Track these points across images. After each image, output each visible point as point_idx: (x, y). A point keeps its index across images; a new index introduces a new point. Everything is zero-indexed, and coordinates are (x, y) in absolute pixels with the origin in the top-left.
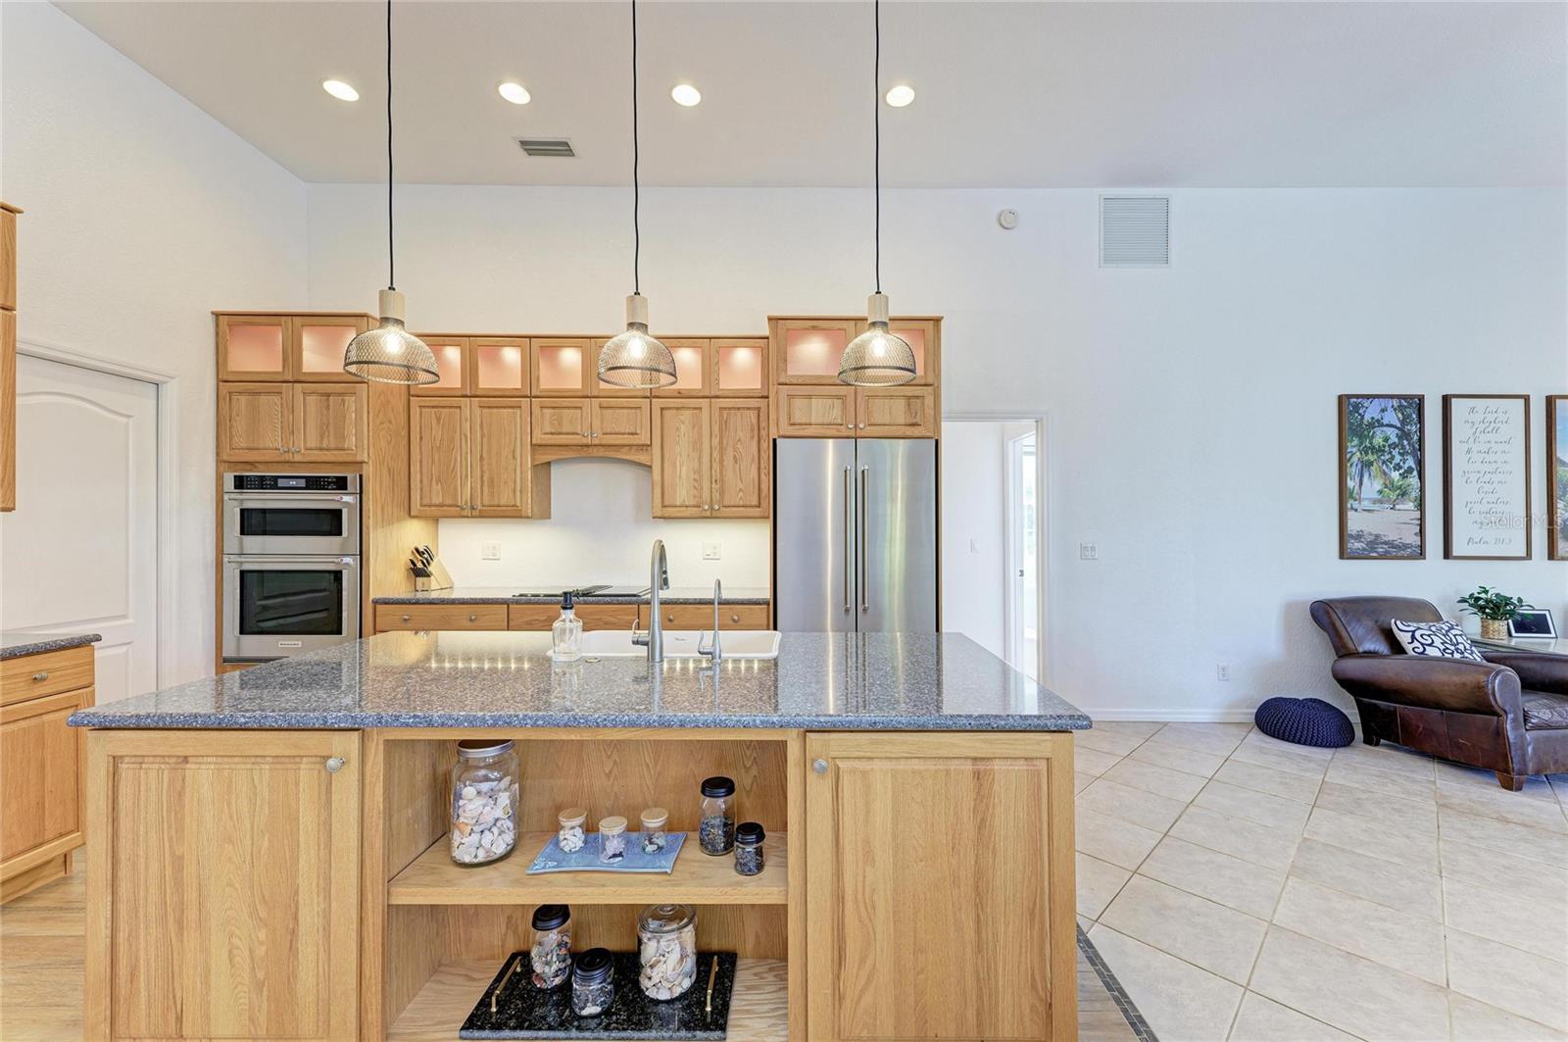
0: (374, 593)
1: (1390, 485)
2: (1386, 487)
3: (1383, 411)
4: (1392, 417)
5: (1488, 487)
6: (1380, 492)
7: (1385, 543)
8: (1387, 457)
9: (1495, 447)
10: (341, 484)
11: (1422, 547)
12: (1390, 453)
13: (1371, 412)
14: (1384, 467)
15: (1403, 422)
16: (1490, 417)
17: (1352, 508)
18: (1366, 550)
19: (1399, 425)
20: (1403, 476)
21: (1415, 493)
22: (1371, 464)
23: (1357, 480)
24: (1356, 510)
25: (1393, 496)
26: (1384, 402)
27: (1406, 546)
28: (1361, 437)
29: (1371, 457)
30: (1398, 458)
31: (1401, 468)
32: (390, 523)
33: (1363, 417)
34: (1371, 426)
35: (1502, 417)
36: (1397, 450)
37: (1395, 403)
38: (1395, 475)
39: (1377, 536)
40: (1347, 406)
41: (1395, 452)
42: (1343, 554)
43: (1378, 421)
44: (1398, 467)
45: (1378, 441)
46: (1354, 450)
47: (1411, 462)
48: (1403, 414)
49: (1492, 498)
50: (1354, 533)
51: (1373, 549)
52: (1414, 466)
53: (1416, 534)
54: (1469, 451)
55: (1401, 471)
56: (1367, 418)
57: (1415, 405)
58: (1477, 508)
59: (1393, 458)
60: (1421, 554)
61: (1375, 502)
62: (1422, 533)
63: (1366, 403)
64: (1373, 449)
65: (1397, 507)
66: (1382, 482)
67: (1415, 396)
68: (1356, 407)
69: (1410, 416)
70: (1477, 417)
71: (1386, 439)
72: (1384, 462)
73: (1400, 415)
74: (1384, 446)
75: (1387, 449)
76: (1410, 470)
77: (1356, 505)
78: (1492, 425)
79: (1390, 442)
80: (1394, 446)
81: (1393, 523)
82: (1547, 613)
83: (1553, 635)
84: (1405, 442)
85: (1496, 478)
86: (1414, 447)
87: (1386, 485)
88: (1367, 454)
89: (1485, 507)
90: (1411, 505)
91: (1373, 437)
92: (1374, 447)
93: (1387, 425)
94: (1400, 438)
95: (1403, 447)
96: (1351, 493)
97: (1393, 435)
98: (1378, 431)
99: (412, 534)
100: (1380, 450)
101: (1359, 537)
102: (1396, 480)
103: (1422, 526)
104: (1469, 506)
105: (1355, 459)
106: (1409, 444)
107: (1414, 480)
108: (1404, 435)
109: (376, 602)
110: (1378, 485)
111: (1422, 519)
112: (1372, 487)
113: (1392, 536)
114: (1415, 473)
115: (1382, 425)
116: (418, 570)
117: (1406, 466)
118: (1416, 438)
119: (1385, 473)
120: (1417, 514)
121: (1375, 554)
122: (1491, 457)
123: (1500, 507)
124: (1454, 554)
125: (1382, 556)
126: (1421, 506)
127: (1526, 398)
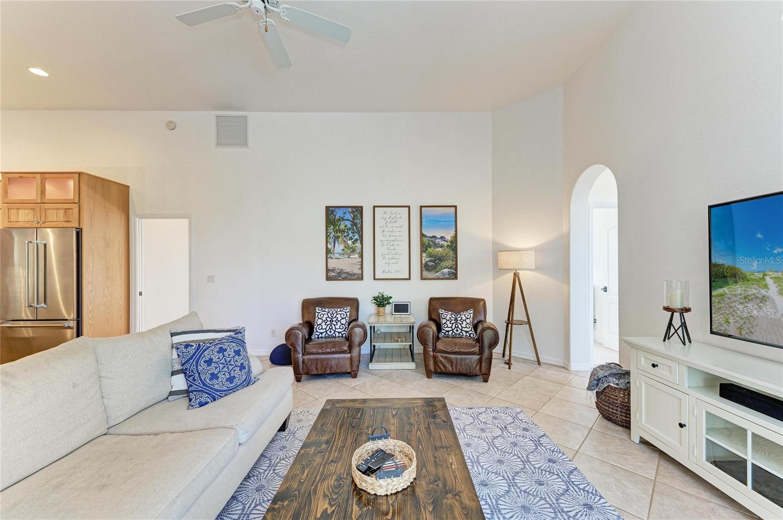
1: (347, 247)
3: (344, 213)
4: (349, 216)
5: (392, 247)
6: (343, 250)
7: (345, 273)
8: (346, 234)
9: (396, 229)
11: (362, 274)
12: (348, 232)
13: (339, 214)
14: (345, 239)
15: (354, 218)
16: (393, 216)
17: (330, 257)
18: (336, 276)
19: (352, 220)
20: (353, 243)
21: (359, 251)
22: (339, 237)
23: (333, 244)
24: (332, 258)
25: (349, 252)
26: (345, 210)
27: (355, 274)
28: (335, 225)
29: (339, 234)
30: (351, 235)
31: (352, 239)
33: (335, 216)
34: (339, 220)
35: (398, 216)
36: (351, 231)
37: (350, 210)
38: (350, 242)
39: (342, 270)
40: (330, 211)
41: (350, 232)
42: (328, 278)
43: (342, 218)
44: (351, 239)
45: (342, 227)
46: (331, 231)
47: (357, 236)
48: (353, 215)
49: (393, 252)
50: (331, 268)
51: (340, 276)
52: (358, 238)
53: (359, 269)
54: (383, 231)
55: (352, 241)
56: (337, 217)
57: (359, 210)
58: (387, 256)
59: (349, 234)
60: (361, 278)
61: (340, 254)
62: (362, 268)
63: (337, 210)
64: (340, 231)
65: (351, 257)
66: (344, 245)
67: (358, 207)
68: (332, 212)
69: (356, 215)
70: (387, 216)
71: (346, 226)
72: (345, 236)
73: (352, 215)
74: (345, 229)
75: (346, 230)
76: (356, 240)
77: (332, 256)
78: (394, 219)
79: (347, 227)
80: (349, 229)
81: (348, 264)
82: (409, 303)
83: (409, 313)
84: (355, 228)
85: (395, 243)
86: (358, 230)
87: (345, 246)
88: (337, 233)
89: (391, 256)
90: (357, 256)
91: (340, 225)
92: (340, 230)
93: (347, 220)
94: (352, 225)
95: (353, 230)
96: (330, 251)
97: (348, 224)
98: (342, 223)
100: (343, 231)
101: (333, 270)
102: (350, 244)
103: (362, 265)
104: (384, 256)
105: (332, 235)
106: (356, 228)
107: (358, 245)
108: (354, 224)
110: (342, 247)
111: (362, 262)
112: (339, 248)
113: (348, 270)
114: (359, 241)
115: (344, 220)
117: (355, 238)
118: (359, 225)
119: (345, 242)
120: (360, 260)
121: (340, 278)
122: (393, 234)
123: (397, 256)
124: (376, 277)
125: (344, 279)
126: (361, 256)
127: (409, 207)
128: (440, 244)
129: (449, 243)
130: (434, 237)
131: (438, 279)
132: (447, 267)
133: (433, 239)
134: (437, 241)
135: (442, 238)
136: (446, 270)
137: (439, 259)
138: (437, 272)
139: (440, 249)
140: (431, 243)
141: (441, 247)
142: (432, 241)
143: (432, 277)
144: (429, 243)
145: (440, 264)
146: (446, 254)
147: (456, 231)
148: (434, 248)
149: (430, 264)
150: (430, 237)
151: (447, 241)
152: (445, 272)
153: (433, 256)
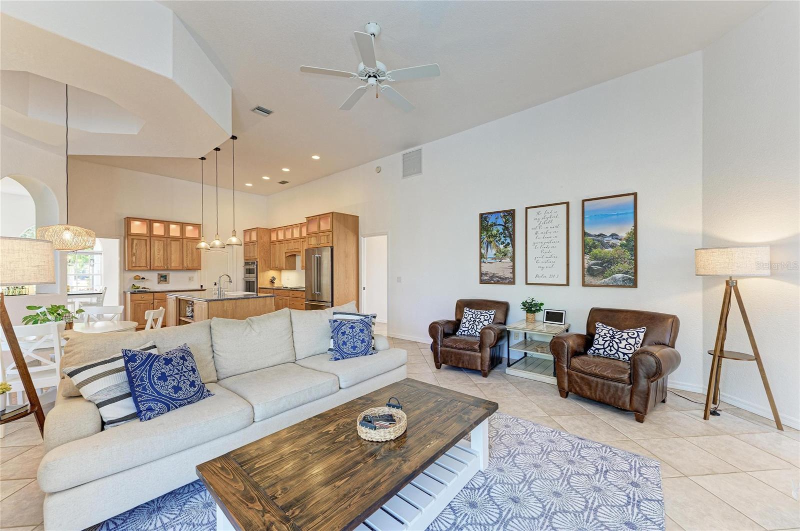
0: (259, 287)
1: (499, 251)
2: (497, 252)
3: (497, 218)
4: (501, 221)
5: (547, 250)
6: (495, 254)
7: (497, 277)
8: (498, 239)
9: (550, 230)
10: (253, 263)
11: (514, 278)
12: (500, 237)
13: (491, 220)
14: (497, 243)
15: (505, 223)
16: (548, 215)
17: (483, 262)
18: (489, 280)
19: (503, 224)
20: (505, 247)
21: (510, 254)
22: (491, 242)
23: (486, 250)
24: (485, 263)
25: (500, 256)
26: (497, 215)
27: (506, 278)
28: (487, 231)
29: (491, 239)
30: (503, 239)
31: (504, 243)
32: (265, 271)
33: (488, 222)
34: (492, 226)
35: (554, 215)
36: (503, 235)
37: (502, 214)
38: (502, 247)
39: (494, 274)
40: (483, 217)
41: (502, 237)
42: (482, 282)
43: (494, 223)
44: (503, 243)
45: (494, 232)
46: (485, 237)
47: (509, 240)
48: (505, 219)
49: (548, 255)
50: (484, 272)
51: (492, 280)
52: (510, 242)
53: (511, 273)
54: (536, 233)
55: (504, 245)
56: (490, 223)
57: (511, 214)
58: (540, 260)
59: (500, 239)
60: (512, 282)
61: (493, 259)
62: (513, 272)
63: (490, 216)
64: (492, 235)
65: (502, 261)
66: (496, 250)
67: (509, 211)
68: (485, 218)
69: (508, 219)
70: (541, 216)
71: (498, 231)
72: (497, 241)
73: (504, 220)
74: (497, 234)
75: (498, 235)
76: (508, 244)
77: (485, 260)
78: (549, 219)
79: (499, 232)
80: (501, 234)
81: (499, 268)
82: (564, 312)
84: (506, 232)
85: (550, 245)
86: (510, 234)
87: (497, 251)
88: (489, 238)
89: (545, 260)
90: (508, 260)
91: (492, 231)
92: (493, 235)
93: (498, 225)
94: (504, 230)
95: (505, 234)
96: (483, 255)
97: (500, 229)
98: (494, 228)
99: (272, 273)
100: (496, 236)
101: (486, 274)
102: (502, 248)
103: (514, 269)
104: (537, 259)
105: (485, 241)
106: (508, 232)
107: (510, 248)
108: (506, 228)
109: (260, 288)
110: (494, 251)
111: (514, 266)
112: (492, 252)
113: (500, 274)
114: (510, 245)
115: (496, 225)
116: (272, 282)
117: (506, 242)
118: (511, 229)
119: (497, 246)
120: (511, 264)
121: (493, 282)
122: (548, 235)
123: (553, 260)
124: (528, 282)
125: (496, 283)
126: (513, 259)
127: (568, 204)
128: (611, 243)
129: (625, 242)
130: (601, 235)
131: (607, 286)
132: (620, 272)
133: (600, 238)
134: (605, 240)
135: (613, 235)
136: (619, 276)
137: (607, 262)
138: (607, 277)
139: (610, 249)
140: (597, 243)
141: (612, 247)
142: (598, 241)
143: (599, 283)
144: (594, 243)
145: (610, 267)
146: (619, 256)
147: (636, 226)
148: (602, 249)
149: (596, 268)
150: (596, 236)
151: (620, 240)
152: (617, 278)
153: (600, 258)
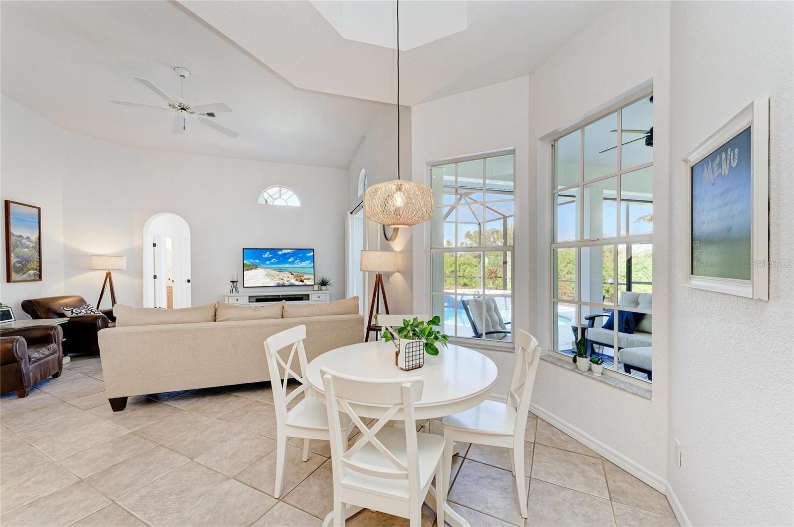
82: (10, 309)
83: (13, 319)
128: (26, 245)
129: (34, 244)
130: (21, 236)
131: (26, 281)
132: (32, 269)
133: (20, 239)
134: (24, 241)
135: (28, 238)
136: (32, 272)
137: (26, 260)
138: (24, 274)
139: (26, 249)
140: (18, 243)
141: (27, 247)
142: (19, 241)
143: (20, 279)
144: (16, 243)
145: (27, 265)
146: (32, 256)
147: (40, 233)
148: (21, 248)
149: (18, 265)
150: (18, 236)
151: (32, 242)
152: (31, 274)
153: (21, 256)
